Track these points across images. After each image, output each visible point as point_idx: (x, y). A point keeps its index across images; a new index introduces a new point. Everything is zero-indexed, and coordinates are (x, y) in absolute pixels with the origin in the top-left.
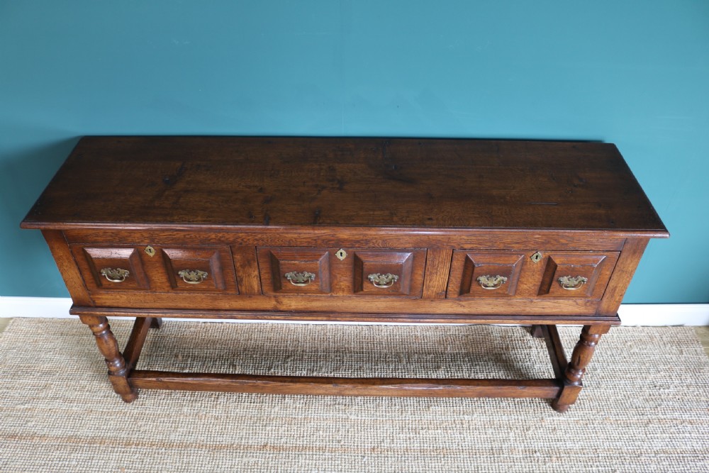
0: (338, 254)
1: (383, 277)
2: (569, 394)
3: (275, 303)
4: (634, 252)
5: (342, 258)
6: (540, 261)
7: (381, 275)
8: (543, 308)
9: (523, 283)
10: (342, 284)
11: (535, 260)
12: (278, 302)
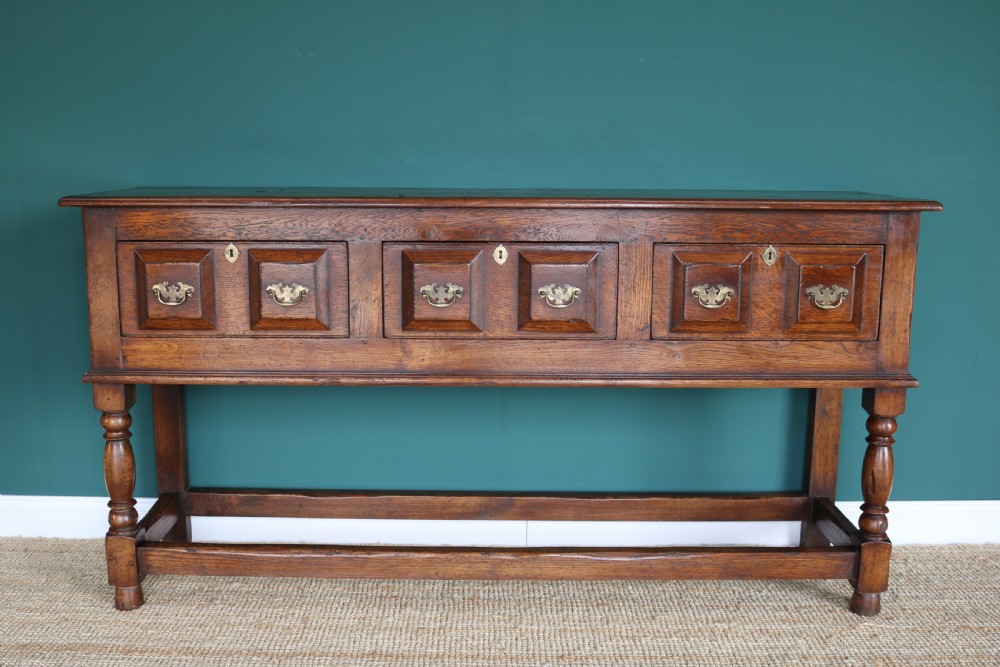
0: (496, 254)
1: (559, 291)
2: (873, 564)
3: (400, 354)
4: (905, 245)
5: (501, 262)
6: (776, 264)
7: (556, 287)
8: (796, 358)
9: (758, 307)
10: (500, 312)
11: (767, 261)
12: (405, 352)
